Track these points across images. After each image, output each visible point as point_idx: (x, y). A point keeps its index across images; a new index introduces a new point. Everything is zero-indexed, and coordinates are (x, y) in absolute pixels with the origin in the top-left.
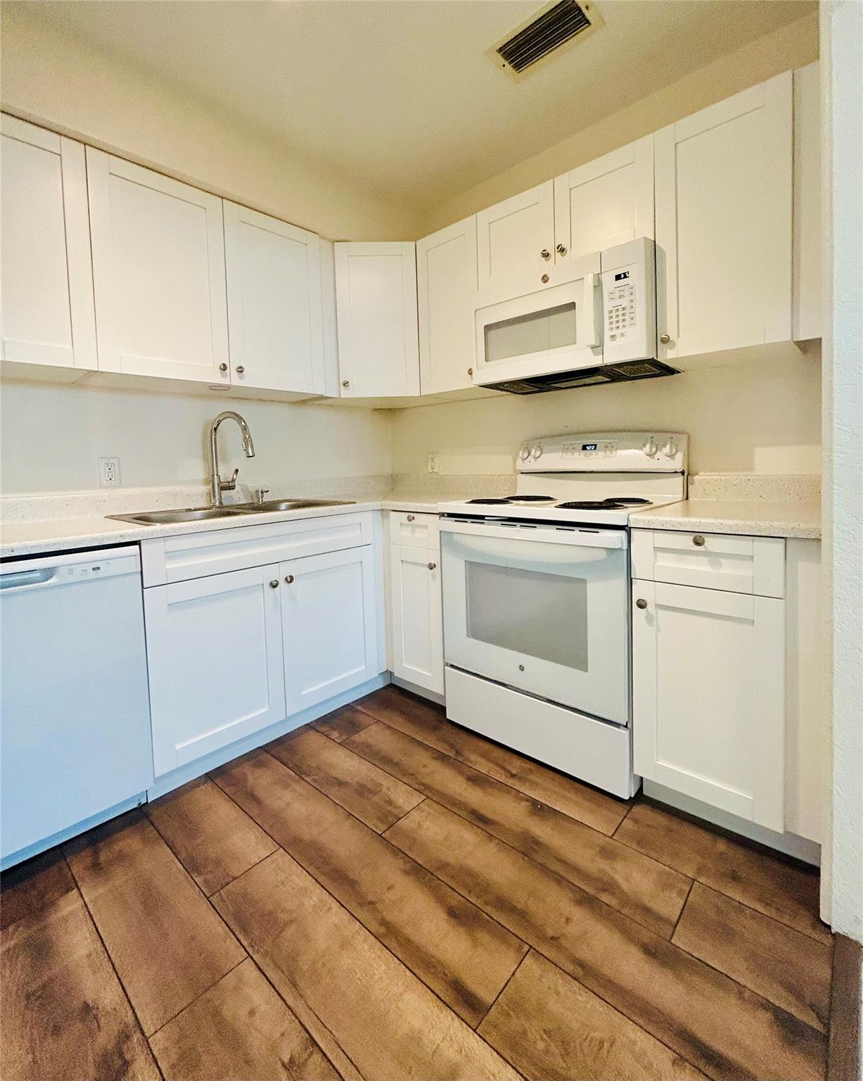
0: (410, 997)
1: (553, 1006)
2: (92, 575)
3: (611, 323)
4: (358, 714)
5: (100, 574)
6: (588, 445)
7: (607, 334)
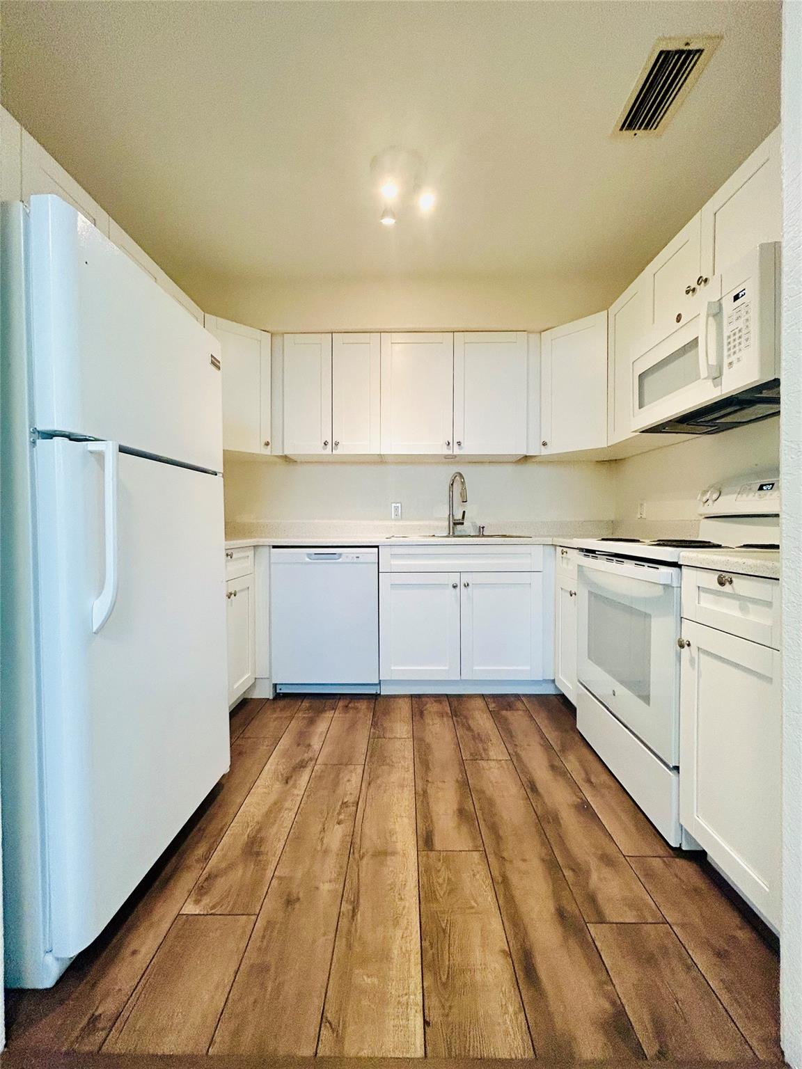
0: (406, 820)
1: (466, 876)
2: (356, 560)
3: (729, 349)
4: (519, 702)
5: (360, 560)
6: (765, 485)
7: (726, 361)
